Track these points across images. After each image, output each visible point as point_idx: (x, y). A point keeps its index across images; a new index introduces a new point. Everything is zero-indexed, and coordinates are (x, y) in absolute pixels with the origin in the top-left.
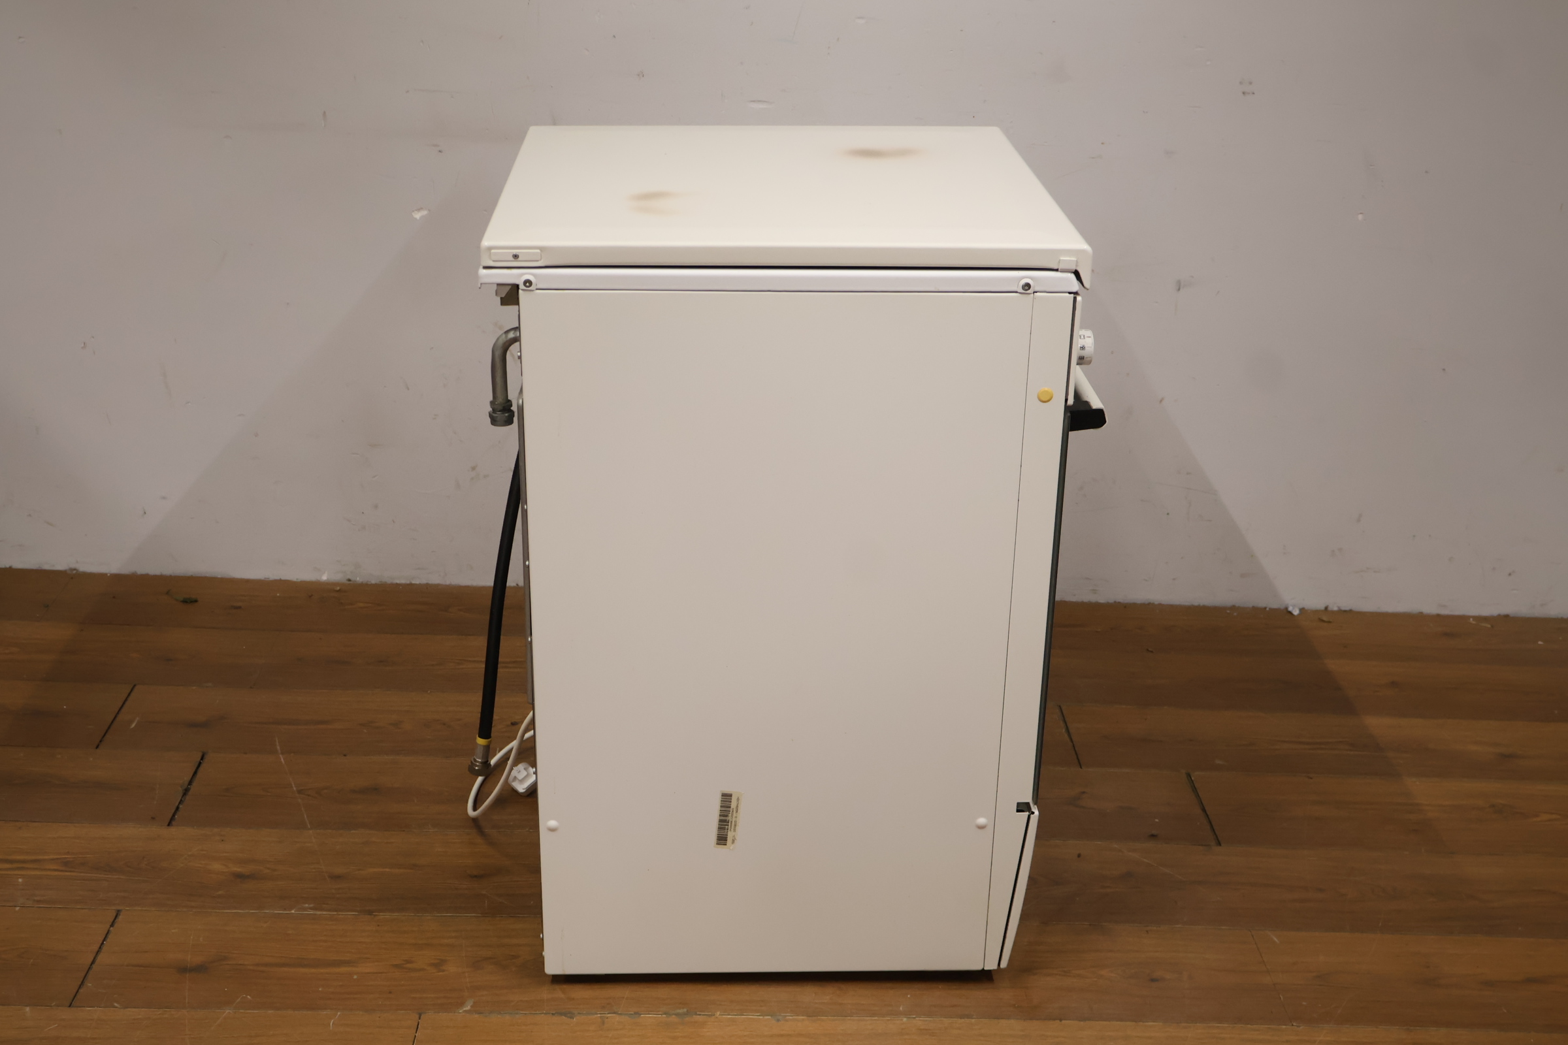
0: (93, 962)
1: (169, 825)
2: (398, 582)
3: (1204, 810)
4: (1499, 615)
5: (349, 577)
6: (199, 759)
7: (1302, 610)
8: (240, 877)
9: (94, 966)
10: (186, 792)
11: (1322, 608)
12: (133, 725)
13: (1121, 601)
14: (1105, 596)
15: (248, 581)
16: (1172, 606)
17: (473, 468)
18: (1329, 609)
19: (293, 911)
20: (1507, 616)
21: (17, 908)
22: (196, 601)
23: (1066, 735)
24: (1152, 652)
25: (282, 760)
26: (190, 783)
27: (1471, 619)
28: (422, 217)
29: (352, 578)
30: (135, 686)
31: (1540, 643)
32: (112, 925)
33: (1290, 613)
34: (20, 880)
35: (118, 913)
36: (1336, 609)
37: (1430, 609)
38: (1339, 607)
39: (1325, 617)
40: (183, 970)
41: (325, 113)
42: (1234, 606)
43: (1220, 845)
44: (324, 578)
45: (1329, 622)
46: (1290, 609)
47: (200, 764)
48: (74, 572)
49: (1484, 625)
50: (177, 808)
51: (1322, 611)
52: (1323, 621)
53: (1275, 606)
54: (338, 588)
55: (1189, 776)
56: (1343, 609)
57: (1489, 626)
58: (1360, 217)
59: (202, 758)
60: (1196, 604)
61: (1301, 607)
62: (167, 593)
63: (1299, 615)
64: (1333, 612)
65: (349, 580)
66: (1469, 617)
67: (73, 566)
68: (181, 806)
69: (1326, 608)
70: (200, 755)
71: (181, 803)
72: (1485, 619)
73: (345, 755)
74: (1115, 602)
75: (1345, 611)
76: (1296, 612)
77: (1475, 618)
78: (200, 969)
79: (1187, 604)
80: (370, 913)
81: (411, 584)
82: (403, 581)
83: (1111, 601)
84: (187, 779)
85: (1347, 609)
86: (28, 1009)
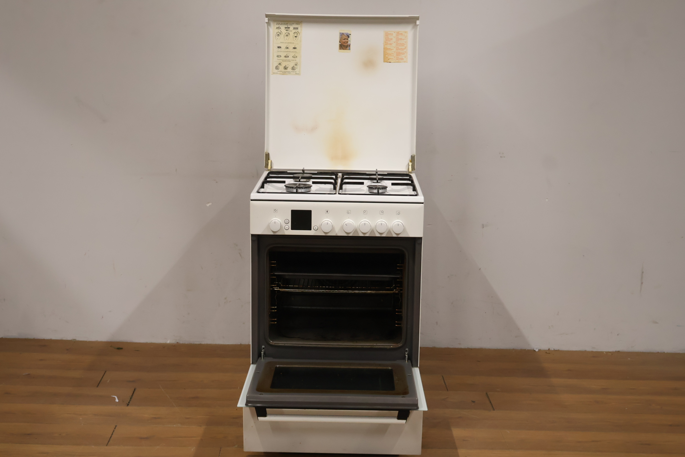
0: (111, 437)
1: (127, 406)
2: (196, 343)
3: (491, 402)
4: (616, 351)
5: (177, 341)
6: (134, 390)
7: (540, 350)
8: (155, 418)
9: (112, 438)
10: (131, 398)
11: (547, 349)
12: (108, 382)
13: (470, 348)
14: (464, 345)
15: (140, 343)
16: (489, 349)
17: (225, 298)
18: (550, 349)
19: (174, 426)
20: (619, 351)
21: (82, 425)
22: (122, 349)
23: (444, 383)
24: (479, 361)
25: (163, 390)
26: (132, 396)
27: (604, 353)
28: (209, 206)
29: (179, 342)
30: (106, 371)
31: (629, 359)
32: (115, 428)
33: (535, 351)
34: (81, 418)
35: (116, 426)
36: (553, 349)
37: (589, 349)
38: (554, 349)
39: (548, 352)
40: (141, 438)
41: (176, 169)
42: (514, 349)
43: (494, 410)
44: (168, 342)
45: (549, 353)
46: (535, 349)
47: (134, 392)
48: (75, 340)
49: (609, 354)
50: (129, 402)
51: (547, 350)
52: (547, 353)
53: (529, 349)
54: (174, 345)
55: (487, 393)
56: (556, 349)
57: (611, 354)
58: (547, 200)
59: (135, 390)
60: (499, 348)
61: (539, 349)
62: (111, 346)
63: (538, 351)
64: (552, 351)
65: (178, 343)
66: (604, 352)
67: (74, 338)
68: (130, 402)
69: (549, 349)
70: (134, 389)
71: (130, 401)
72: (610, 352)
73: (185, 389)
74: (468, 348)
75: (556, 350)
76: (537, 350)
77: (606, 352)
78: (147, 438)
79: (496, 348)
80: (201, 426)
81: (201, 344)
82: (198, 343)
83: (466, 348)
84: (131, 395)
85: (557, 349)
86: (93, 446)
